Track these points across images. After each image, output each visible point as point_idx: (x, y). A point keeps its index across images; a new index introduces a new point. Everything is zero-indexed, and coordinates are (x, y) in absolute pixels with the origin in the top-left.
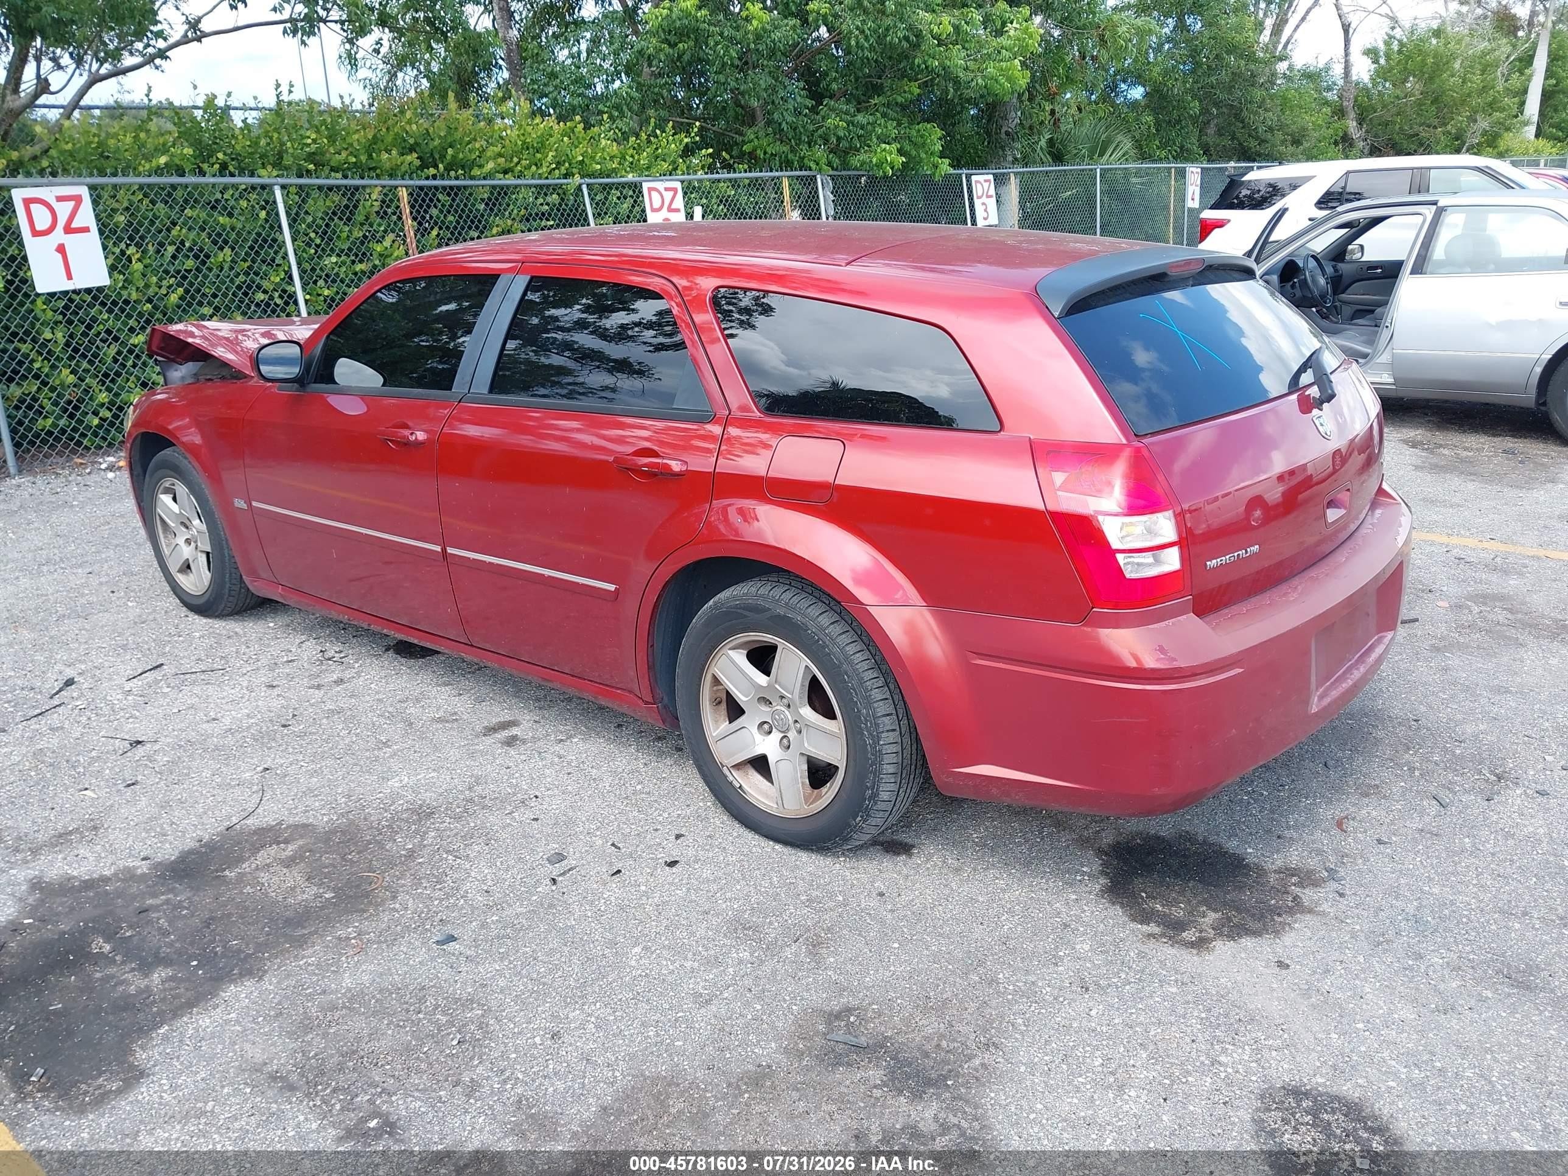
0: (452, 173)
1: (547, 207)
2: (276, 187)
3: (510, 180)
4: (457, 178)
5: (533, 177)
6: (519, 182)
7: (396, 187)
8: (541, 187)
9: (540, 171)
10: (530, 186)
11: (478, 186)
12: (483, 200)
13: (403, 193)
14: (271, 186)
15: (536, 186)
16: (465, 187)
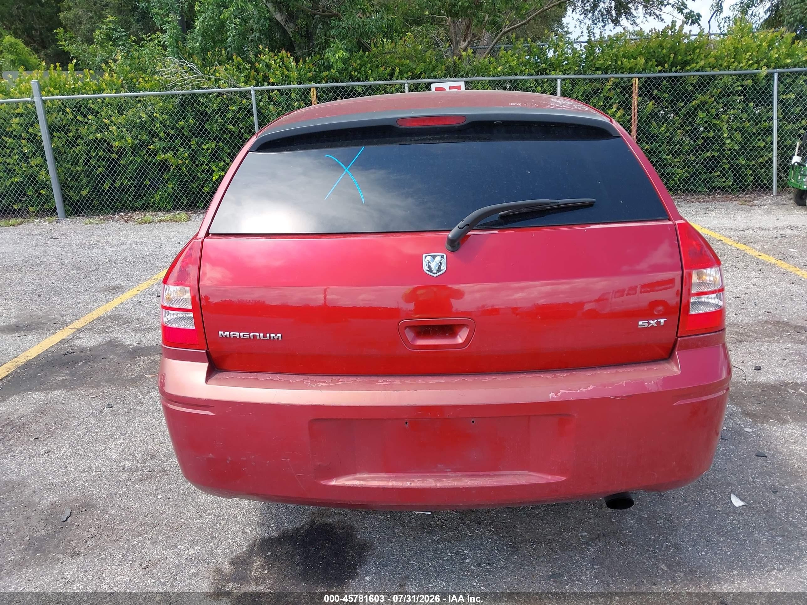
0: (674, 69)
1: (740, 88)
2: (558, 80)
3: (716, 72)
4: (676, 72)
5: (735, 70)
6: (723, 72)
7: (632, 78)
8: (740, 75)
9: (741, 65)
10: (731, 75)
11: (690, 76)
12: (692, 84)
13: (636, 82)
14: (556, 79)
15: (735, 75)
16: (681, 77)
